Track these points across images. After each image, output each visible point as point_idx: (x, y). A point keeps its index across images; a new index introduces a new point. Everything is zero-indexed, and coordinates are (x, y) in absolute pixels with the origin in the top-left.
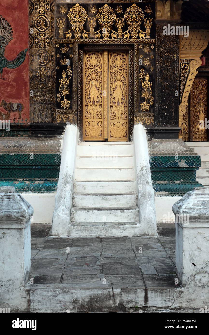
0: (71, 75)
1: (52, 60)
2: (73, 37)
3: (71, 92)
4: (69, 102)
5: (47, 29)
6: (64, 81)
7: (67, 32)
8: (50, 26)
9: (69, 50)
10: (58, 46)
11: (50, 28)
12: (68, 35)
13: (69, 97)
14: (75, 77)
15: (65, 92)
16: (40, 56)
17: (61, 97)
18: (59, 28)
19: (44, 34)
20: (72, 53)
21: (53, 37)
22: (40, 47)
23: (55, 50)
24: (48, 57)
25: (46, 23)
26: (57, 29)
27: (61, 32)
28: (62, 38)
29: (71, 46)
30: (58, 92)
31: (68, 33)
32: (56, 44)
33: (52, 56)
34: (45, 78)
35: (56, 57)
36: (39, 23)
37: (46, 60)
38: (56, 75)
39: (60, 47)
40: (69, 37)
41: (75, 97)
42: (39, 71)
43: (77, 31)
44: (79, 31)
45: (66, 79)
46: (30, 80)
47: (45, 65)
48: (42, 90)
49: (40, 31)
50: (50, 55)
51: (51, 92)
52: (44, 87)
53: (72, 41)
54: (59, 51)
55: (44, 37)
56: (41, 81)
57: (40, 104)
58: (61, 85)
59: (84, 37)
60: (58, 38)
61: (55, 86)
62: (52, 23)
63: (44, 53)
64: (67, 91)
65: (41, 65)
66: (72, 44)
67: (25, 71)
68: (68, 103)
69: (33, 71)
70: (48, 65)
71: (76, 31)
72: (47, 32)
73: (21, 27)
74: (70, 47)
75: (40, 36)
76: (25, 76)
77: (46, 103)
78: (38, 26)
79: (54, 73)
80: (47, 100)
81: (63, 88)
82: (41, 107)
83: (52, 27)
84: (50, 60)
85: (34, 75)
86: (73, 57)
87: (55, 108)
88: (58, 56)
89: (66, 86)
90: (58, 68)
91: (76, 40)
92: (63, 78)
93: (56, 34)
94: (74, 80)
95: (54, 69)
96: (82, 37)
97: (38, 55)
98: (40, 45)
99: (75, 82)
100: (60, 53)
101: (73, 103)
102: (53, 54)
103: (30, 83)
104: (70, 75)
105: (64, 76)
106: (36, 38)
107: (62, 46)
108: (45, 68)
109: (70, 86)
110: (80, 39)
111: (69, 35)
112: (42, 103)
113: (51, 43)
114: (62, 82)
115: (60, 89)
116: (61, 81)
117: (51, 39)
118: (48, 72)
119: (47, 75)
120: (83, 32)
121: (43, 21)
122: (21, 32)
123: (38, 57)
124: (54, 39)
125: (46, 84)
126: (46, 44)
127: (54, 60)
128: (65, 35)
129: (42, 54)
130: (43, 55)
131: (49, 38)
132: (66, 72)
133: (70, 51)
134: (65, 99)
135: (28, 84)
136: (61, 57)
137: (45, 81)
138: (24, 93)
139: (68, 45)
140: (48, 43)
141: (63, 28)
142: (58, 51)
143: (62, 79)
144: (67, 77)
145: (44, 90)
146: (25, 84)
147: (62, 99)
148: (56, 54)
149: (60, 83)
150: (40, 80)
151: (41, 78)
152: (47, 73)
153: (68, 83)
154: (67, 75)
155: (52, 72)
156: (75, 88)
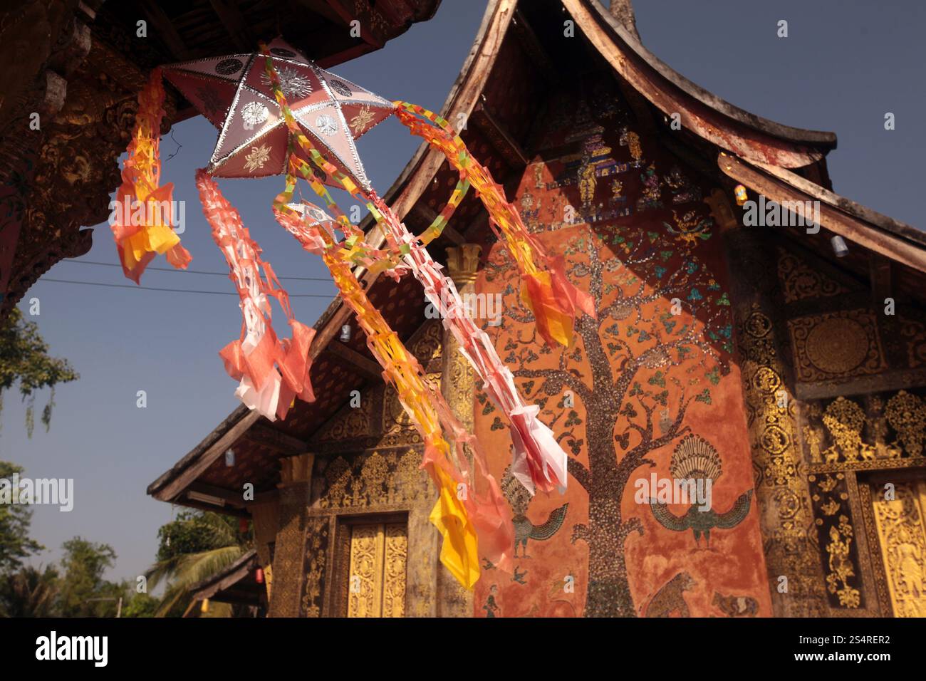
0: (851, 534)
1: (806, 507)
2: (842, 459)
3: (856, 570)
4: (857, 593)
5: (785, 449)
6: (838, 548)
7: (827, 451)
8: (790, 444)
9: (838, 485)
10: (812, 479)
11: (792, 447)
12: (830, 457)
13: (854, 582)
14: (861, 539)
15: (844, 572)
16: (779, 501)
17: (837, 581)
18: (810, 445)
19: (782, 458)
20: (845, 490)
21: (799, 462)
22: (776, 484)
23: (808, 488)
24: (794, 501)
25: (782, 437)
26: (807, 447)
27: (815, 451)
28: (819, 463)
29: (840, 476)
30: (828, 572)
31: (831, 452)
32: (808, 476)
33: (804, 499)
34: (795, 544)
35: (813, 502)
36: (769, 440)
37: (792, 508)
38: (819, 536)
39: (818, 481)
40: (832, 461)
41: (868, 581)
42: (780, 530)
43: (849, 446)
44: (852, 446)
45: (842, 544)
46: (764, 548)
47: (792, 517)
48: (793, 569)
49: (772, 454)
50: (799, 498)
51: (812, 572)
52: (795, 563)
53: (841, 466)
54: (818, 489)
55: (782, 463)
56: (787, 550)
57: (792, 598)
58: (832, 556)
59: (865, 457)
60: (811, 464)
61: (818, 559)
62: (794, 436)
63: (786, 494)
64: (848, 570)
65: (782, 519)
66: (843, 473)
67: (752, 531)
68: (855, 595)
69: (768, 530)
70: (797, 518)
71: (846, 447)
72: (785, 454)
73: (735, 449)
74: (838, 479)
75: (774, 464)
76: (753, 541)
77: (804, 597)
78: (768, 446)
79: (813, 532)
80: (807, 590)
81: (836, 563)
82: (795, 605)
83: (795, 443)
84: (800, 508)
85: (772, 539)
86: (848, 499)
87: (828, 606)
88: (816, 498)
89: (843, 557)
90: (821, 522)
91: (848, 465)
92: (833, 542)
93: (805, 457)
94: (859, 546)
95: (811, 525)
96: (860, 458)
97: (775, 499)
98: (776, 479)
99: (863, 551)
100: (820, 492)
101: (867, 595)
102: (806, 494)
103: (766, 555)
104: (849, 536)
105: (835, 537)
106: (767, 467)
107: (821, 477)
108: (793, 523)
109: (853, 557)
110: (858, 461)
111: (835, 456)
112: (796, 596)
113: (798, 475)
114: (832, 550)
115: (831, 566)
116: (831, 548)
117: (797, 466)
118: (800, 531)
119: (799, 539)
120: (860, 448)
121: (776, 434)
122: (737, 459)
123: (774, 503)
124: (802, 467)
125: (798, 555)
126: (788, 477)
127: (810, 506)
128: (823, 457)
129: (782, 497)
130: (785, 497)
131: (792, 466)
132: (838, 529)
133: (840, 487)
134: (846, 587)
135: (762, 556)
136: (823, 499)
137: (797, 549)
138: (755, 576)
139: (833, 476)
140: (793, 475)
141: (817, 444)
142: (814, 488)
143: (832, 545)
144: (842, 538)
145: (797, 567)
146: (757, 557)
147: (840, 586)
148: (812, 495)
149: (829, 553)
150: (785, 547)
151: (786, 545)
152: (798, 533)
153: (848, 551)
154: (841, 535)
155: (808, 531)
156: (864, 563)
